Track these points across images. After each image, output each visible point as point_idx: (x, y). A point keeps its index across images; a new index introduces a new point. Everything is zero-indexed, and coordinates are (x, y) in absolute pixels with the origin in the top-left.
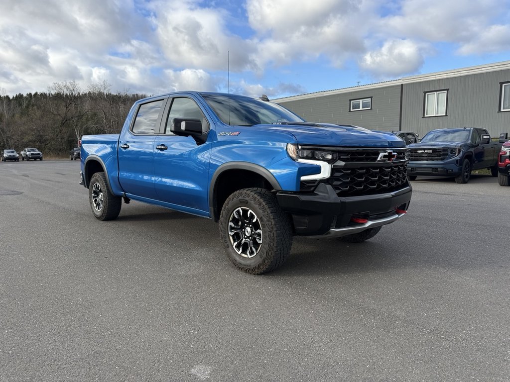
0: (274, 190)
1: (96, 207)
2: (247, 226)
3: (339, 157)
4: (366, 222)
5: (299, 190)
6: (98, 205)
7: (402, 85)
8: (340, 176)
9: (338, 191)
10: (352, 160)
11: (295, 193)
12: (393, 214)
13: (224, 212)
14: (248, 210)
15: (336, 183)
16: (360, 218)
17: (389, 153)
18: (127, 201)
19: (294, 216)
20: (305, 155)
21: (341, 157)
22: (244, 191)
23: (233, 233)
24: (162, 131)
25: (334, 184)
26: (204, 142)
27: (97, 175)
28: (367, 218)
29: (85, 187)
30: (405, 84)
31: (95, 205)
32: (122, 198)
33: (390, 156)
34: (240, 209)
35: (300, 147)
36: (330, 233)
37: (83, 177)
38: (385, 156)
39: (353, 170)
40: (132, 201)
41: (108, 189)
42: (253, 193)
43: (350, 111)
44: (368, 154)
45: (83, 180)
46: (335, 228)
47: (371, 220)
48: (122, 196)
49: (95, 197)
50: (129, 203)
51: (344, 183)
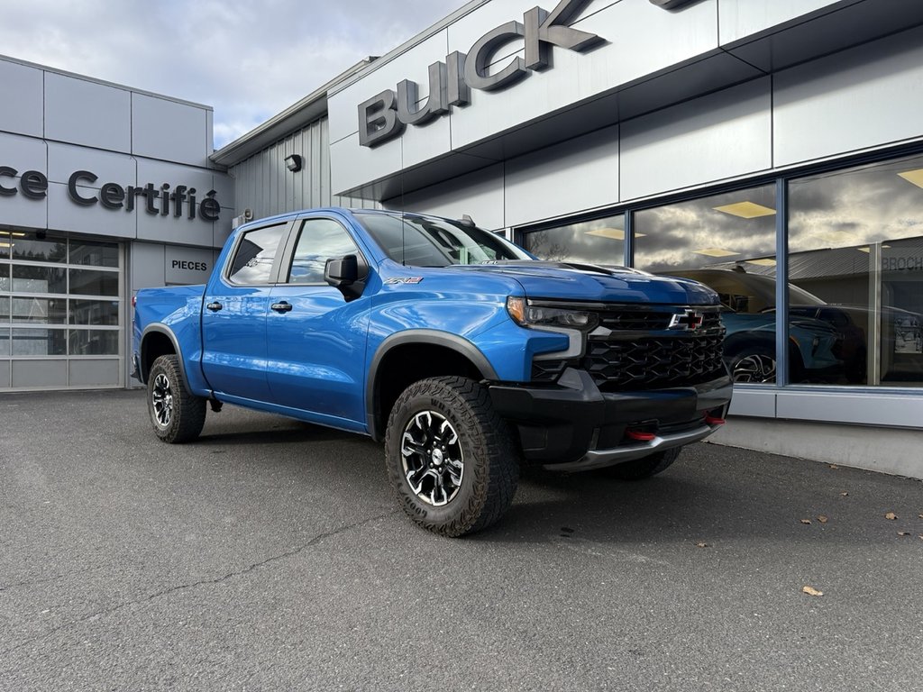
0: (484, 381)
1: (159, 417)
2: (436, 447)
3: (601, 321)
4: (654, 438)
5: (529, 380)
6: (162, 414)
8: (604, 354)
9: (601, 382)
10: (623, 326)
11: (522, 384)
12: (701, 425)
13: (395, 415)
14: (443, 421)
15: (596, 367)
16: (640, 431)
17: (690, 313)
18: (217, 407)
19: (521, 428)
20: (540, 317)
21: (605, 320)
22: (433, 383)
23: (410, 453)
24: (283, 278)
25: (592, 368)
26: (358, 296)
27: (164, 361)
28: (655, 431)
29: (141, 381)
31: (157, 413)
32: (208, 402)
33: (691, 320)
34: (427, 413)
35: (530, 302)
36: (587, 459)
37: (137, 363)
38: (682, 320)
39: (626, 344)
40: (225, 406)
41: (182, 386)
42: (449, 388)
44: (652, 315)
45: (138, 370)
46: (597, 449)
47: (661, 435)
48: (207, 398)
49: (159, 398)
50: (220, 410)
51: (611, 367)
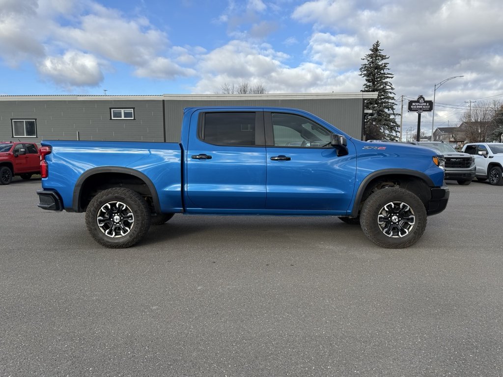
7: (164, 101)
24: (271, 143)
26: (347, 154)
30: (166, 100)
43: (111, 119)
